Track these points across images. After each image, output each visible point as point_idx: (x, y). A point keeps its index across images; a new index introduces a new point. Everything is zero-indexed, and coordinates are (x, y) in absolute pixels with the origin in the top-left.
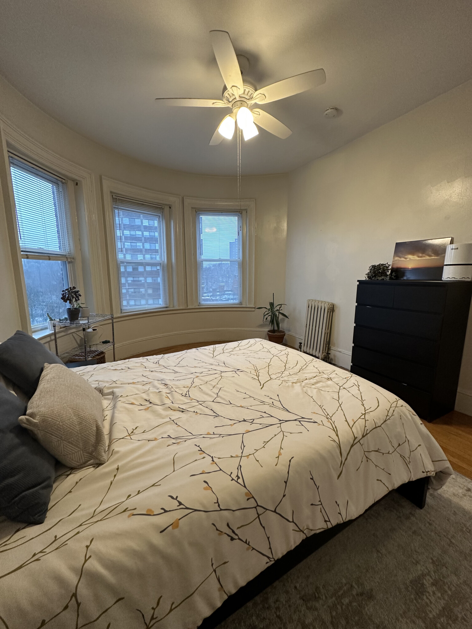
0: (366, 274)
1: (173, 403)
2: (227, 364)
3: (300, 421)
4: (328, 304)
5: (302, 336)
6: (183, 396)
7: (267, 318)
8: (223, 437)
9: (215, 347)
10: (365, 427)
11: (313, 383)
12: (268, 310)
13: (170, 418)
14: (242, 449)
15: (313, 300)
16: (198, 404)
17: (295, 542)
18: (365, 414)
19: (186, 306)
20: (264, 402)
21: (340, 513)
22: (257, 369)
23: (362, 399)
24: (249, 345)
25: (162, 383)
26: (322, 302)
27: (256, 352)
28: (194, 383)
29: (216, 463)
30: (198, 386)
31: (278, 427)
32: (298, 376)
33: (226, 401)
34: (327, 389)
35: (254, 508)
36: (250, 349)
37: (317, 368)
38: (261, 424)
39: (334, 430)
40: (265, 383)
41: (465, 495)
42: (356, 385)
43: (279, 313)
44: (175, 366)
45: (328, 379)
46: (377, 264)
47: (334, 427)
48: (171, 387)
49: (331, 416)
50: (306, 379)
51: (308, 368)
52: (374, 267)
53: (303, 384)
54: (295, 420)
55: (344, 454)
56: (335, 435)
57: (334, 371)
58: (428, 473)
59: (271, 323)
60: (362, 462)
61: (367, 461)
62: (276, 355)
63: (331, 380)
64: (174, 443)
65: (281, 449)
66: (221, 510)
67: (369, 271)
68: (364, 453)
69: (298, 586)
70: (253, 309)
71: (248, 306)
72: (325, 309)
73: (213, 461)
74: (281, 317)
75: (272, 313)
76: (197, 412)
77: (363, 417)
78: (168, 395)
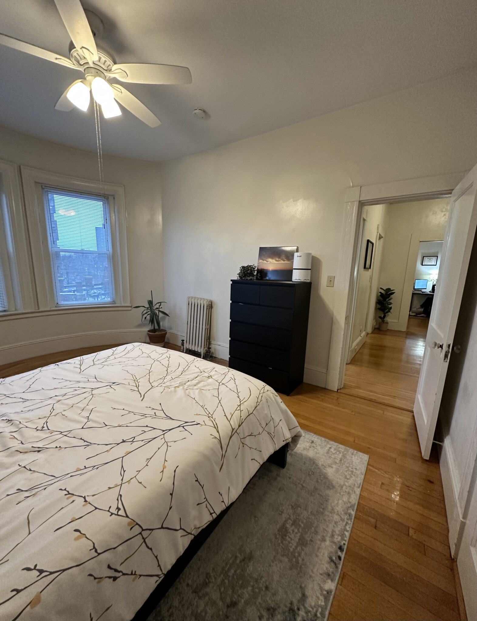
0: (238, 274)
1: (23, 444)
2: (100, 379)
3: (183, 427)
4: (206, 301)
5: (184, 334)
6: (38, 430)
7: (145, 318)
8: (98, 468)
9: (82, 358)
10: (241, 417)
11: (195, 384)
12: (146, 309)
13: (19, 465)
14: (122, 474)
15: (192, 298)
16: (61, 436)
17: (183, 547)
18: (240, 405)
19: (37, 308)
20: (146, 414)
21: (223, 502)
22: (136, 379)
23: (237, 391)
24: (126, 351)
25: (3, 420)
26: (201, 299)
27: (134, 359)
28: (53, 410)
29: (89, 503)
30: (60, 414)
31: (162, 439)
32: (180, 379)
33: (100, 424)
34: (208, 388)
35: (139, 535)
36: (127, 356)
37: (198, 368)
38: (143, 440)
39: (215, 427)
40: (146, 393)
41: (310, 447)
42: (232, 379)
43: (159, 311)
44: (24, 392)
45: (209, 377)
46: (246, 265)
47: (215, 424)
48: (18, 423)
49: (212, 414)
50: (189, 381)
51: (190, 369)
52: (243, 267)
53: (186, 387)
54: (179, 427)
55: (224, 447)
56: (216, 431)
57: (214, 368)
58: (287, 440)
59: (151, 323)
60: (239, 448)
61: (243, 446)
62: (157, 360)
63: (212, 378)
64: (28, 497)
65: (165, 461)
66: (99, 554)
67: (240, 271)
68: (241, 440)
69: (190, 582)
70: (130, 308)
71: (123, 305)
72: (204, 306)
73: (86, 501)
74: (161, 315)
75: (151, 312)
76: (60, 447)
77: (239, 408)
78: (13, 434)
